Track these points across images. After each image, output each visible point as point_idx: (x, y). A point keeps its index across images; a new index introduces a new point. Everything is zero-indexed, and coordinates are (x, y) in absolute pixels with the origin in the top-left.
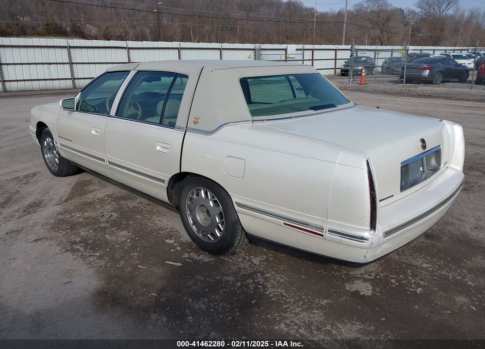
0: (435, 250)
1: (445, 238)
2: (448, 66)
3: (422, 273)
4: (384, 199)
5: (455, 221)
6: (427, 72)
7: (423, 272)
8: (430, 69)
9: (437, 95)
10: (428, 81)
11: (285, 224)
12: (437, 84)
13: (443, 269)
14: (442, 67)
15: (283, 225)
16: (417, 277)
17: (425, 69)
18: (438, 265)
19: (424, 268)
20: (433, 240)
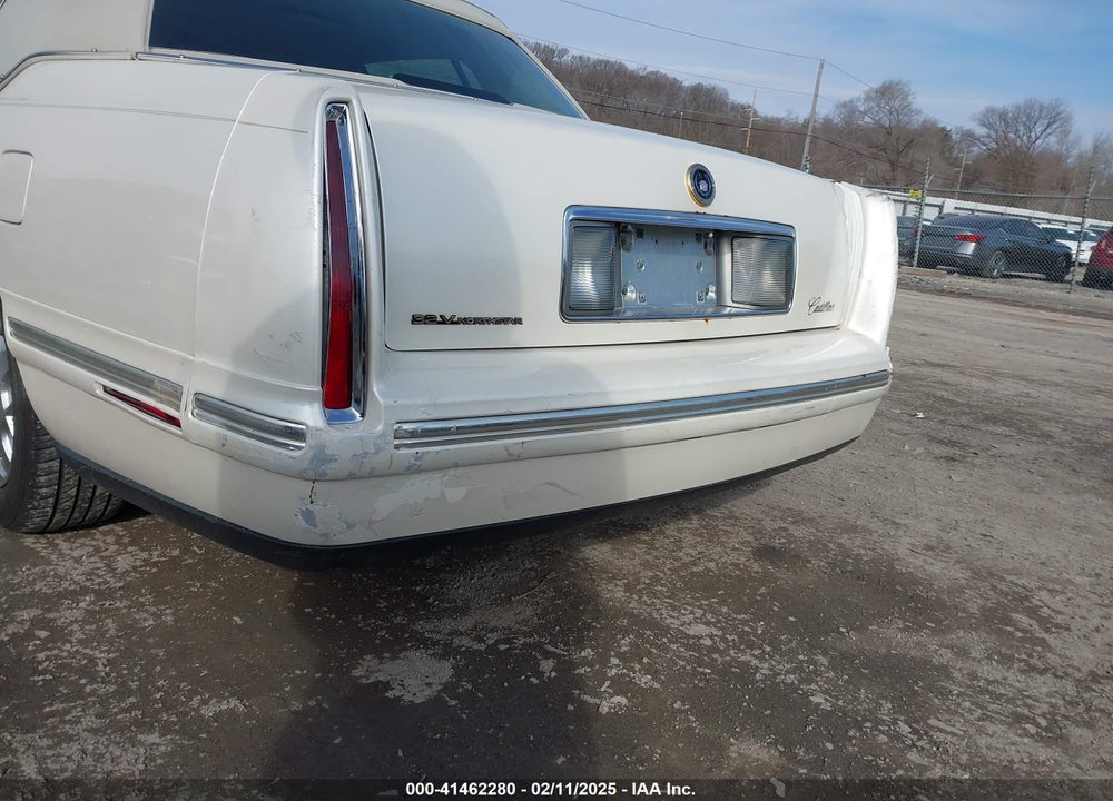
0: (763, 590)
1: (818, 563)
2: (1020, 239)
3: (667, 650)
4: (465, 321)
5: (876, 525)
6: (970, 248)
7: (674, 647)
8: (978, 240)
9: (982, 295)
10: (969, 269)
11: (105, 389)
12: (991, 277)
13: (751, 646)
14: (1008, 239)
15: (100, 392)
16: (640, 662)
17: (966, 239)
18: (742, 635)
19: (688, 637)
20: (772, 563)
